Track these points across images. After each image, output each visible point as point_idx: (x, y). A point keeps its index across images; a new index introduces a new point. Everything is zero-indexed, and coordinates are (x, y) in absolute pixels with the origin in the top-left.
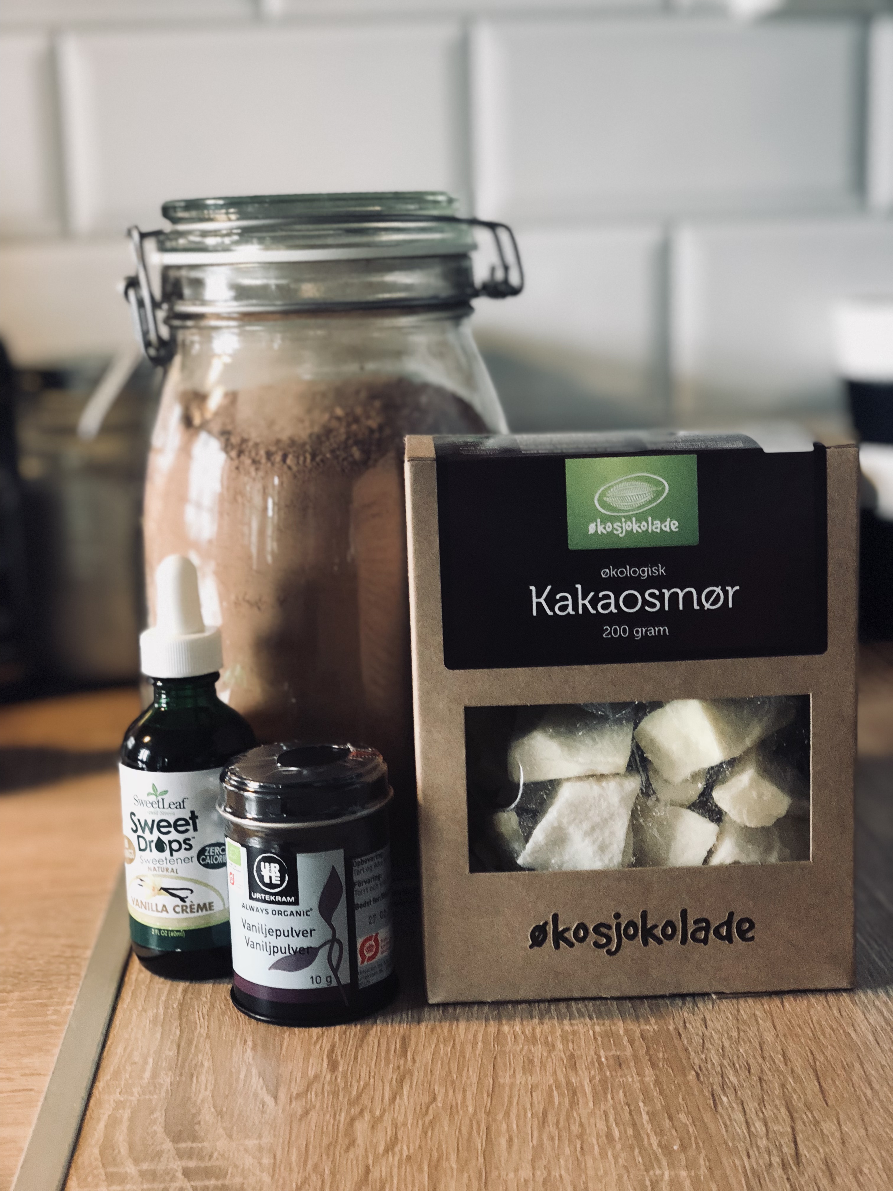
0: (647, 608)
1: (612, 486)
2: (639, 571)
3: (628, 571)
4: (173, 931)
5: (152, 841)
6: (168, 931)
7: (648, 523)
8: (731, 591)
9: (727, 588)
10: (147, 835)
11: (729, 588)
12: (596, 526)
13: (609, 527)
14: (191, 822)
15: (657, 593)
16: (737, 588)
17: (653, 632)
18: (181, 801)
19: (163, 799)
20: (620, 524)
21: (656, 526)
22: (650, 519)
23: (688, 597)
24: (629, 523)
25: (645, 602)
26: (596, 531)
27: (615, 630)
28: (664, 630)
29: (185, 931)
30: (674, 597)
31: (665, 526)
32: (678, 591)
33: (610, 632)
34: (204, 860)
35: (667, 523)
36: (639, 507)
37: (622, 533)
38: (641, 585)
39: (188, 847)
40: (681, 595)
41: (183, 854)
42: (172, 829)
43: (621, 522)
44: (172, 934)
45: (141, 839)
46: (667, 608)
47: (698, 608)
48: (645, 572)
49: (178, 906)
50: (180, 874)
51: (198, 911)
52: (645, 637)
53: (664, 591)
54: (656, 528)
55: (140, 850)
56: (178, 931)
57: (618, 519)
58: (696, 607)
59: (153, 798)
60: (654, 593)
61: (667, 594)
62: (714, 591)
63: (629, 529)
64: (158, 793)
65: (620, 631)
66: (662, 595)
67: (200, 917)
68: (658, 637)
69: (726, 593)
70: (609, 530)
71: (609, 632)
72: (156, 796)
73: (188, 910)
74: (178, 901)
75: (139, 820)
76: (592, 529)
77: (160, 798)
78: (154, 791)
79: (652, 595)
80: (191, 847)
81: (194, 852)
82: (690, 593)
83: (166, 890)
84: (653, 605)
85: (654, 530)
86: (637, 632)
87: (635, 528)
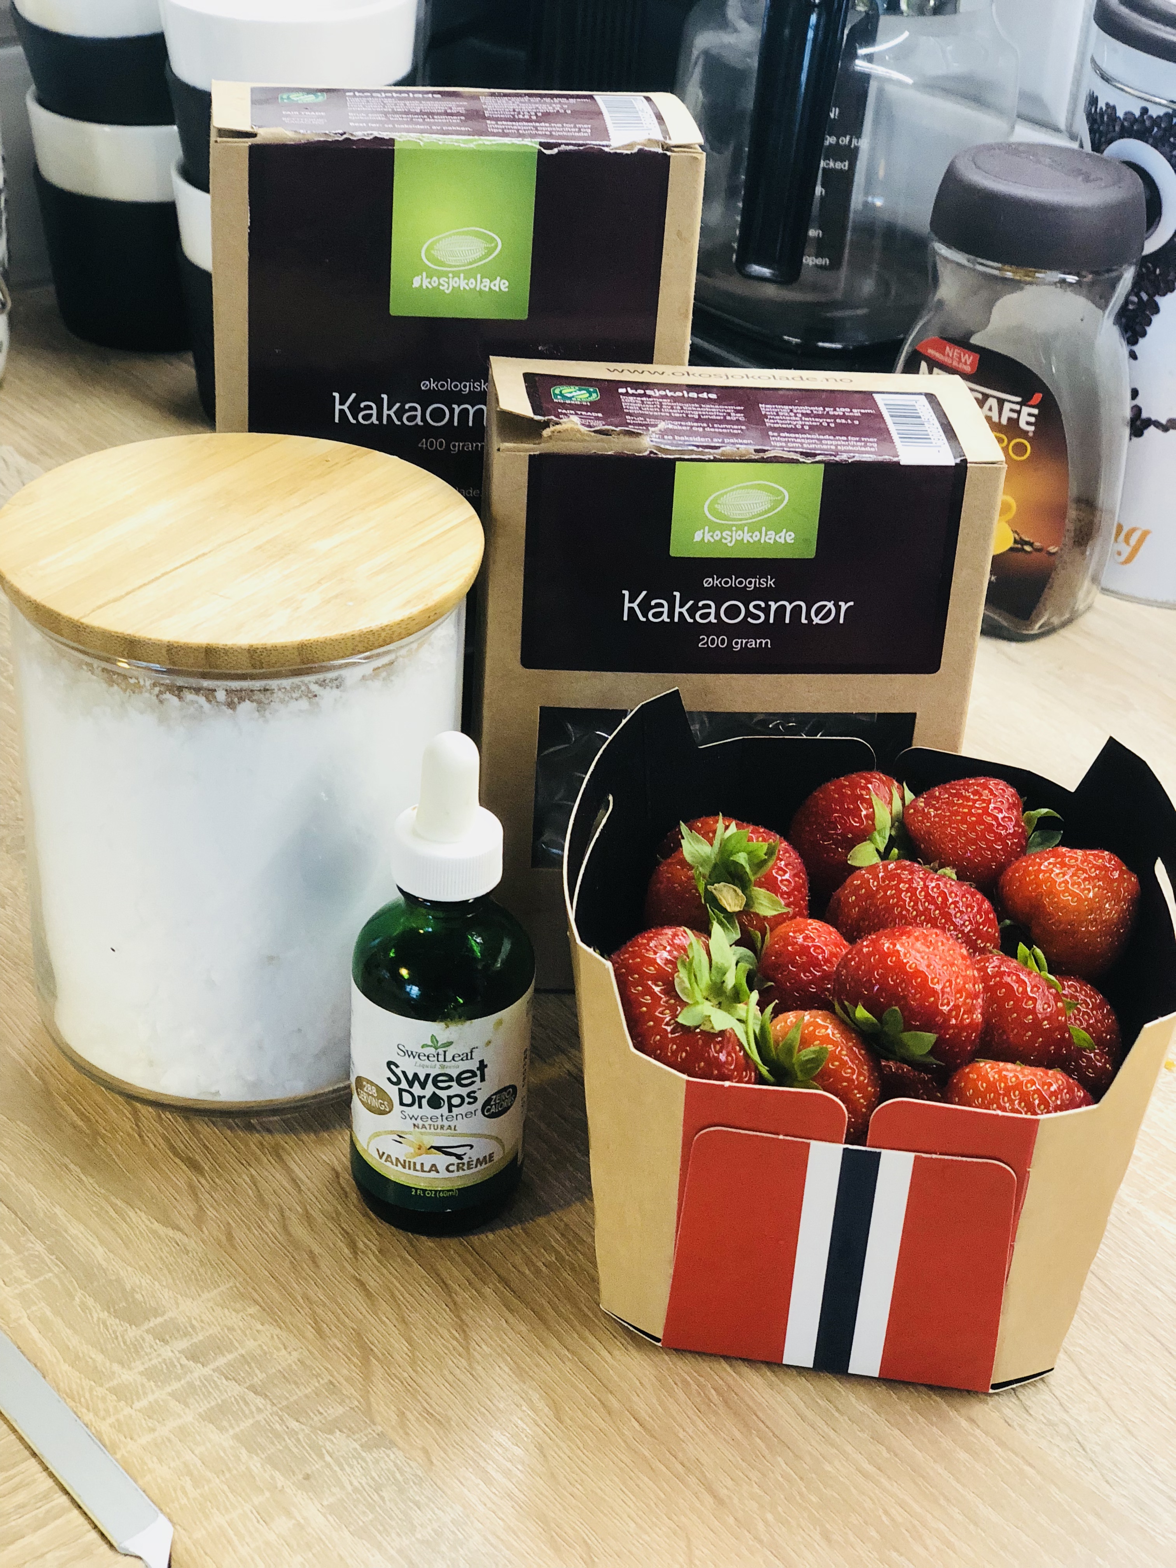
0: (749, 620)
1: (726, 493)
2: (745, 582)
3: (733, 582)
4: (443, 1191)
5: (424, 1097)
6: (436, 1191)
7: (761, 533)
8: (844, 606)
9: (840, 603)
10: (417, 1090)
11: (842, 603)
12: (704, 533)
13: (717, 535)
14: (478, 1073)
15: (763, 605)
16: (852, 603)
17: (752, 644)
18: (468, 1051)
19: (445, 1052)
20: (730, 533)
21: (770, 537)
22: (764, 529)
23: (797, 610)
24: (740, 532)
25: (749, 614)
26: (703, 539)
27: (713, 640)
28: (767, 643)
29: (458, 1189)
30: (781, 610)
31: (780, 537)
32: (786, 603)
33: (707, 643)
34: (489, 1110)
35: (783, 534)
36: (754, 517)
37: (731, 542)
38: (746, 597)
39: (472, 1100)
40: (789, 608)
41: (465, 1108)
42: (454, 1084)
43: (732, 531)
44: (441, 1195)
45: (404, 1093)
46: (771, 621)
47: (806, 622)
48: (751, 583)
49: (453, 1164)
50: (459, 1131)
51: (476, 1166)
52: (745, 649)
53: (770, 603)
54: (770, 539)
55: (402, 1104)
56: (448, 1191)
57: (729, 528)
58: (804, 621)
59: (432, 1051)
60: (760, 605)
61: (774, 606)
62: (825, 606)
63: (739, 538)
64: (439, 1044)
65: (718, 641)
66: (768, 607)
67: (478, 1172)
68: (759, 649)
69: (838, 608)
70: (717, 538)
71: (705, 642)
72: (436, 1049)
73: (465, 1167)
74: (453, 1160)
75: (404, 1073)
76: (698, 537)
77: (441, 1051)
78: (432, 1042)
79: (757, 607)
80: (476, 1099)
81: (479, 1104)
82: (800, 607)
83: (439, 1149)
84: (758, 617)
85: (768, 541)
86: (737, 643)
87: (747, 537)
